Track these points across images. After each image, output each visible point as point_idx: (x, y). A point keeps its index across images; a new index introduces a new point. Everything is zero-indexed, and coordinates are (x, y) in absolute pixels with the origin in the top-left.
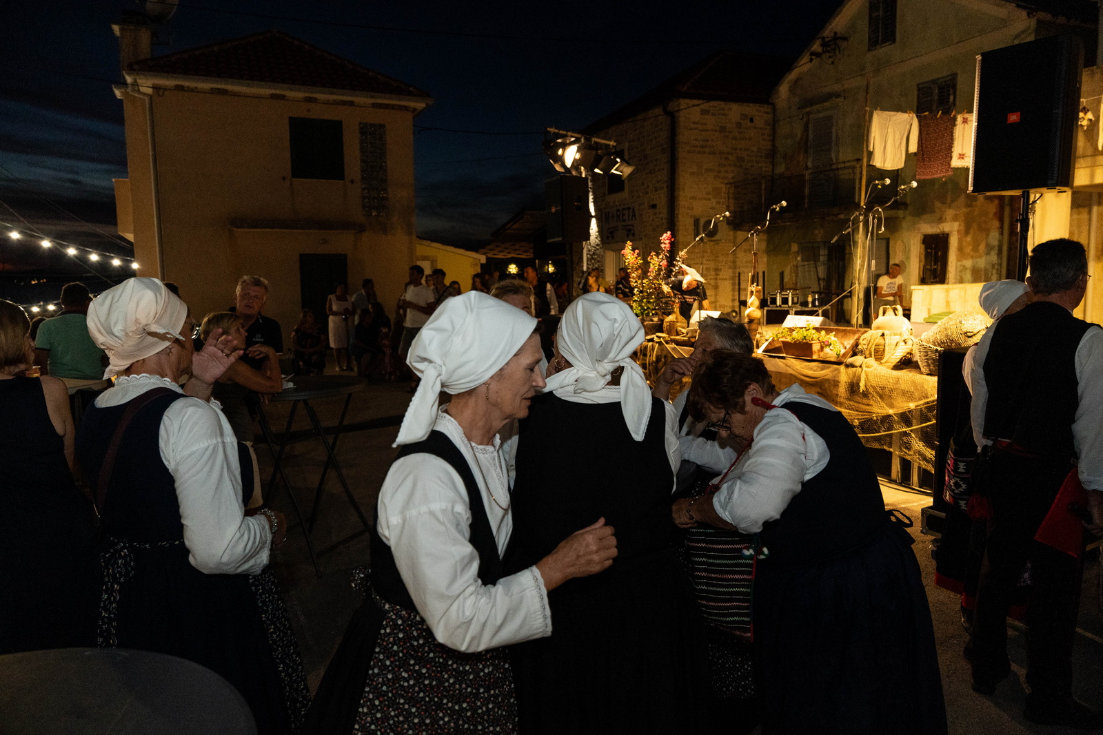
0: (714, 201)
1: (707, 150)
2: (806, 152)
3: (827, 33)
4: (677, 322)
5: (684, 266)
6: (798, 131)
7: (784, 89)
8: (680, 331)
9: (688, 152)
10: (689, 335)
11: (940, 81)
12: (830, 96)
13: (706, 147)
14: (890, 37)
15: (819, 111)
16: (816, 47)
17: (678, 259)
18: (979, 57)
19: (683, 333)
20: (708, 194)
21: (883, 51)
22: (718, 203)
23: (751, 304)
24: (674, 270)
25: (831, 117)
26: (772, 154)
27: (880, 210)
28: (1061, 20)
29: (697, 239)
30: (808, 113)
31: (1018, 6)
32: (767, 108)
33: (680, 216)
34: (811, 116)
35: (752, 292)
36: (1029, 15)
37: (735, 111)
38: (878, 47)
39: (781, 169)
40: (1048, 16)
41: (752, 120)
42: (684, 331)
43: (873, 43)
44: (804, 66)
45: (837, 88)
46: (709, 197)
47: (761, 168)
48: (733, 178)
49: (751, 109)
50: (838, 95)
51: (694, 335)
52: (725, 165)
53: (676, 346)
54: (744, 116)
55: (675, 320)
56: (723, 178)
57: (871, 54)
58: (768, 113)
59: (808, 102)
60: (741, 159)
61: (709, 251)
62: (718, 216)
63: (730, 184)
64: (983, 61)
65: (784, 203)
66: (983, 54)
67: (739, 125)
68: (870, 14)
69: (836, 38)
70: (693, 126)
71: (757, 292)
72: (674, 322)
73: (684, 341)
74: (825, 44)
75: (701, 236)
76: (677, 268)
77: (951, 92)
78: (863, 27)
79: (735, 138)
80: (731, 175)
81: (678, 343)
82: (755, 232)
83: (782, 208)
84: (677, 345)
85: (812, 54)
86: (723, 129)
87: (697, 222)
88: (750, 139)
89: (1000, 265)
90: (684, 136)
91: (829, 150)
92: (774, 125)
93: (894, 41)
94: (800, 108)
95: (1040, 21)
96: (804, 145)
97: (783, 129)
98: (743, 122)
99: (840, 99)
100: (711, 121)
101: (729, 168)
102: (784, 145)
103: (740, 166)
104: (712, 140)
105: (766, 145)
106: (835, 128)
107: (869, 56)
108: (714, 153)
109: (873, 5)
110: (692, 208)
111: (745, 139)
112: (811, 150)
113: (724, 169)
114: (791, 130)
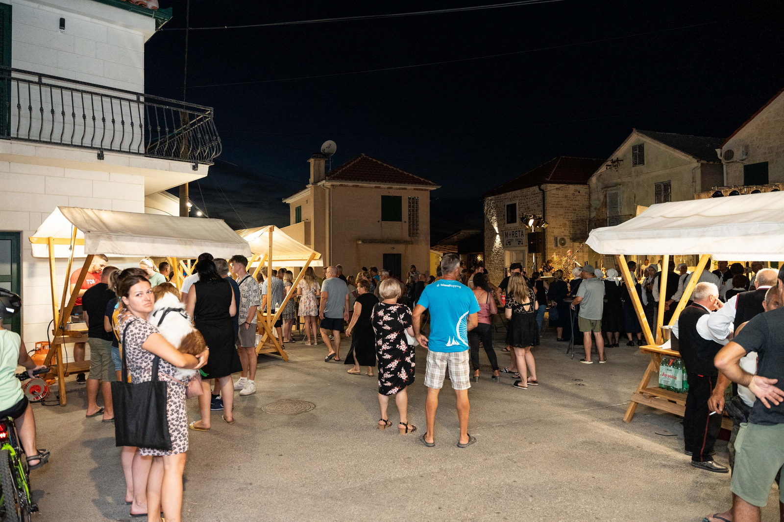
0: (563, 229)
1: (559, 206)
2: (606, 207)
3: (614, 157)
6: (602, 197)
7: (594, 179)
9: (551, 207)
11: (664, 183)
12: (616, 185)
13: (559, 205)
14: (642, 162)
15: (611, 190)
16: (609, 163)
20: (561, 226)
21: (639, 167)
22: (565, 230)
25: (617, 193)
26: (589, 207)
28: (711, 164)
31: (693, 157)
32: (586, 186)
33: (548, 236)
34: (607, 192)
36: (698, 161)
37: (572, 188)
38: (637, 165)
39: (593, 214)
40: (705, 162)
41: (579, 192)
43: (635, 164)
44: (603, 169)
45: (619, 181)
47: (584, 213)
49: (579, 187)
50: (620, 185)
52: (567, 213)
54: (576, 191)
56: (567, 218)
57: (634, 168)
58: (587, 189)
59: (606, 187)
60: (575, 210)
63: (571, 221)
67: (573, 194)
68: (633, 151)
69: (618, 160)
70: (552, 195)
74: (613, 162)
77: (669, 188)
78: (630, 155)
79: (572, 200)
80: (570, 217)
85: (607, 166)
86: (566, 196)
87: (556, 239)
88: (579, 201)
89: (693, 259)
90: (550, 200)
91: (617, 207)
92: (590, 194)
93: (644, 164)
94: (602, 189)
95: (702, 164)
96: (605, 204)
97: (594, 196)
98: (575, 193)
99: (621, 186)
100: (561, 193)
101: (569, 214)
102: (595, 203)
103: (575, 213)
104: (562, 202)
105: (587, 203)
106: (619, 198)
107: (633, 169)
108: (563, 207)
109: (634, 148)
110: (553, 233)
111: (576, 201)
112: (608, 207)
113: (567, 214)
114: (598, 197)
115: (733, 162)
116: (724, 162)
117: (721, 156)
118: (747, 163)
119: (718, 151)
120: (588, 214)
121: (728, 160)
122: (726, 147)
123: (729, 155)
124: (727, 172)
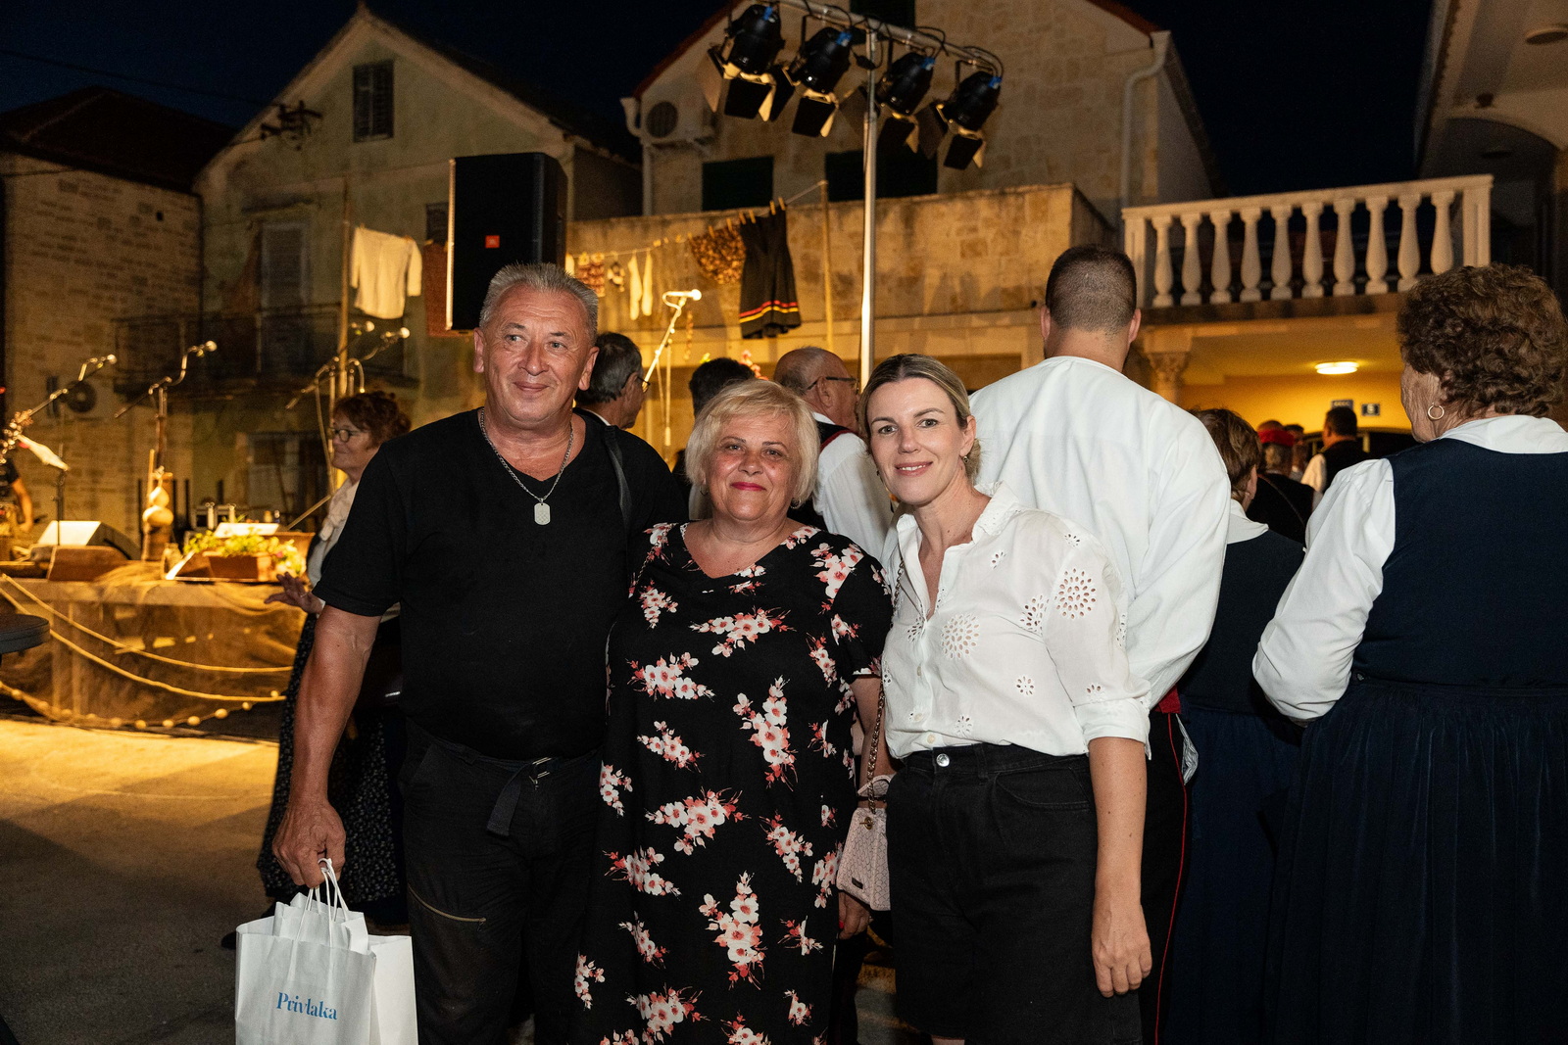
1: (72, 255)
2: (258, 281)
3: (291, 97)
4: (12, 537)
5: (26, 441)
6: (244, 246)
7: (216, 176)
8: (19, 553)
9: (35, 254)
10: (37, 557)
12: (296, 200)
13: (71, 249)
14: (385, 127)
15: (278, 221)
16: (271, 117)
17: (13, 425)
18: (452, 162)
19: (24, 556)
20: (75, 333)
21: (376, 145)
23: (155, 501)
24: (5, 445)
25: (296, 235)
26: (199, 279)
27: (357, 363)
28: (604, 152)
29: (53, 396)
30: (261, 221)
31: (552, 122)
32: (185, 201)
33: (15, 369)
34: (267, 227)
35: (156, 482)
36: (565, 136)
37: (128, 197)
38: (368, 137)
39: (214, 305)
40: (586, 144)
41: (160, 216)
42: (27, 552)
43: (361, 132)
44: (249, 144)
45: (305, 188)
46: (76, 339)
47: (176, 300)
48: (125, 311)
49: (157, 198)
50: (308, 201)
51: (47, 555)
52: (107, 287)
53: (9, 579)
54: (145, 208)
55: (7, 533)
56: (106, 309)
57: (358, 146)
58: (189, 209)
59: (259, 205)
60: (142, 281)
61: (78, 438)
62: (94, 360)
63: (120, 321)
64: (457, 167)
65: (211, 345)
66: (457, 159)
67: (135, 221)
68: (355, 85)
69: (302, 110)
70: (41, 207)
71: (165, 481)
72: (5, 537)
73: (26, 569)
74: (284, 116)
75: (59, 392)
76: (12, 442)
78: (345, 103)
79: (127, 242)
80: (119, 306)
81: (13, 573)
82: (161, 386)
83: (207, 352)
84: (12, 576)
85: (264, 127)
86: (103, 223)
88: (158, 248)
90: (24, 223)
91: (296, 285)
92: (201, 231)
93: (391, 135)
94: (246, 210)
95: (578, 149)
96: (254, 271)
97: (217, 240)
98: (142, 217)
99: (312, 207)
100: (80, 205)
101: (119, 294)
102: (220, 267)
103: (140, 293)
104: (84, 240)
105: (187, 263)
106: (303, 252)
107: (355, 150)
108: (87, 263)
109: (360, 74)
110: (42, 358)
111: (147, 246)
112: (266, 282)
113: (106, 294)
114: (230, 245)
115: (672, 146)
116: (647, 141)
117: (638, 123)
118: (713, 155)
119: (629, 104)
120: (195, 303)
121: (659, 135)
122: (652, 95)
123: (664, 117)
124: (653, 177)
